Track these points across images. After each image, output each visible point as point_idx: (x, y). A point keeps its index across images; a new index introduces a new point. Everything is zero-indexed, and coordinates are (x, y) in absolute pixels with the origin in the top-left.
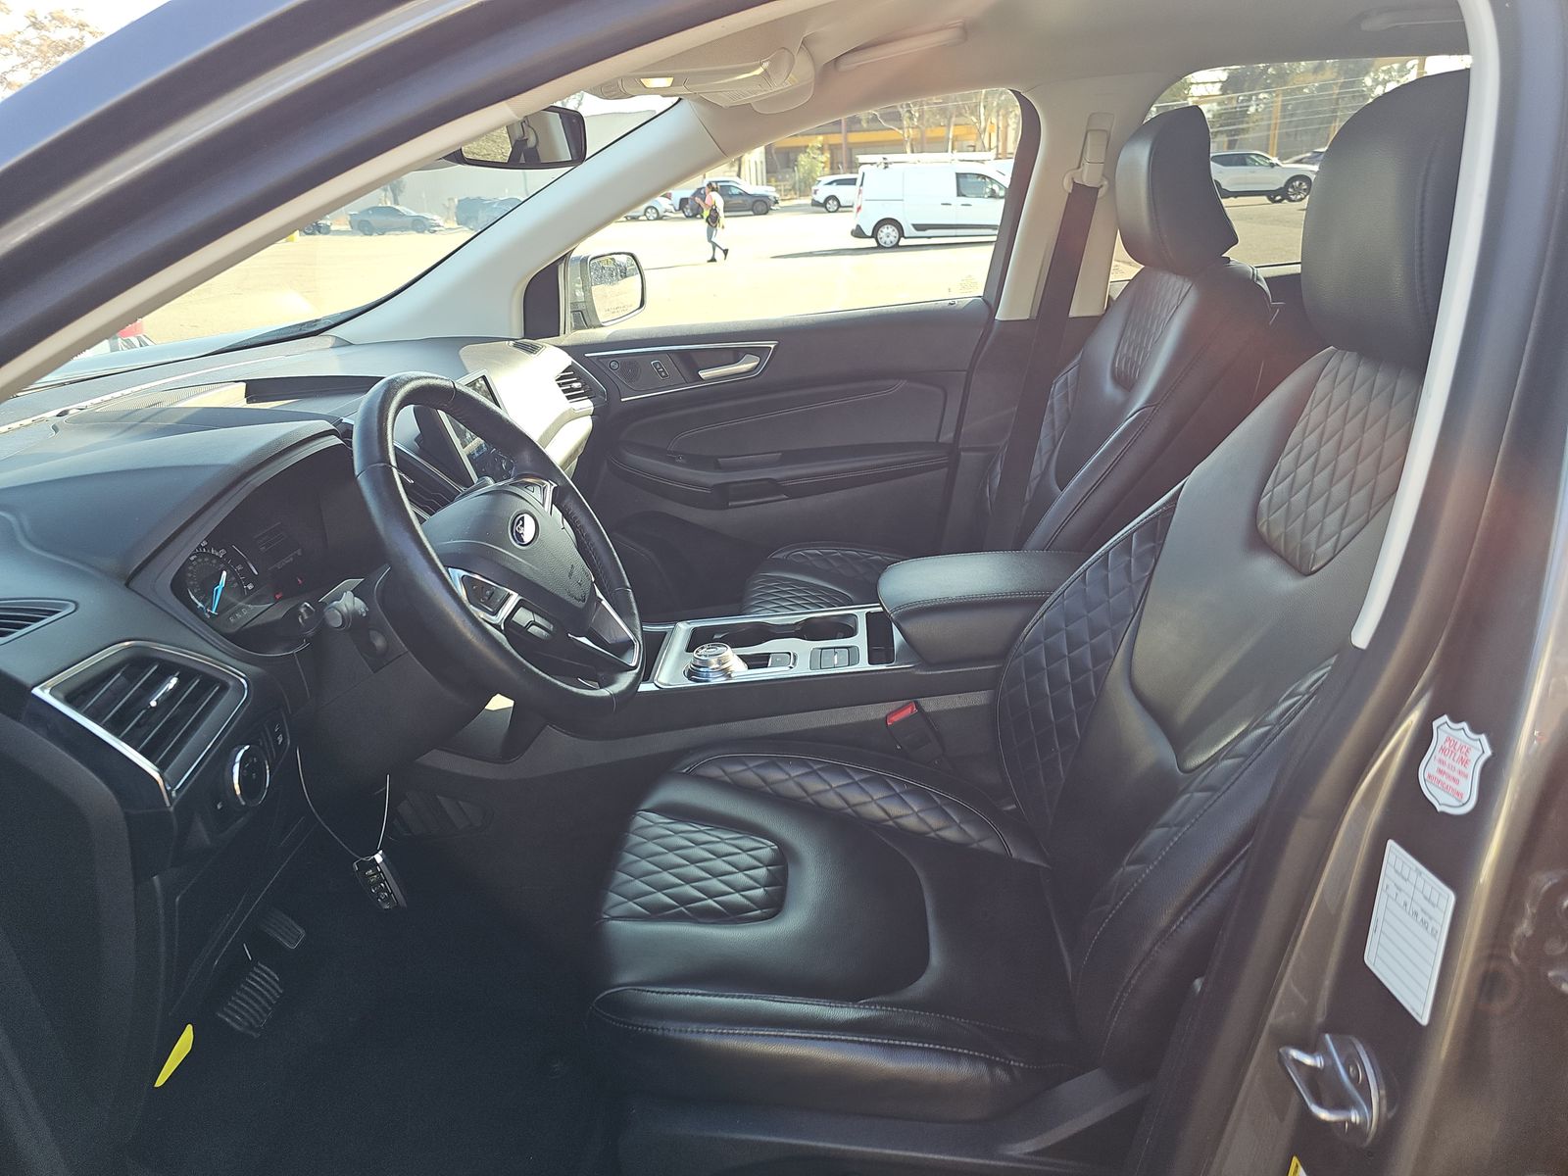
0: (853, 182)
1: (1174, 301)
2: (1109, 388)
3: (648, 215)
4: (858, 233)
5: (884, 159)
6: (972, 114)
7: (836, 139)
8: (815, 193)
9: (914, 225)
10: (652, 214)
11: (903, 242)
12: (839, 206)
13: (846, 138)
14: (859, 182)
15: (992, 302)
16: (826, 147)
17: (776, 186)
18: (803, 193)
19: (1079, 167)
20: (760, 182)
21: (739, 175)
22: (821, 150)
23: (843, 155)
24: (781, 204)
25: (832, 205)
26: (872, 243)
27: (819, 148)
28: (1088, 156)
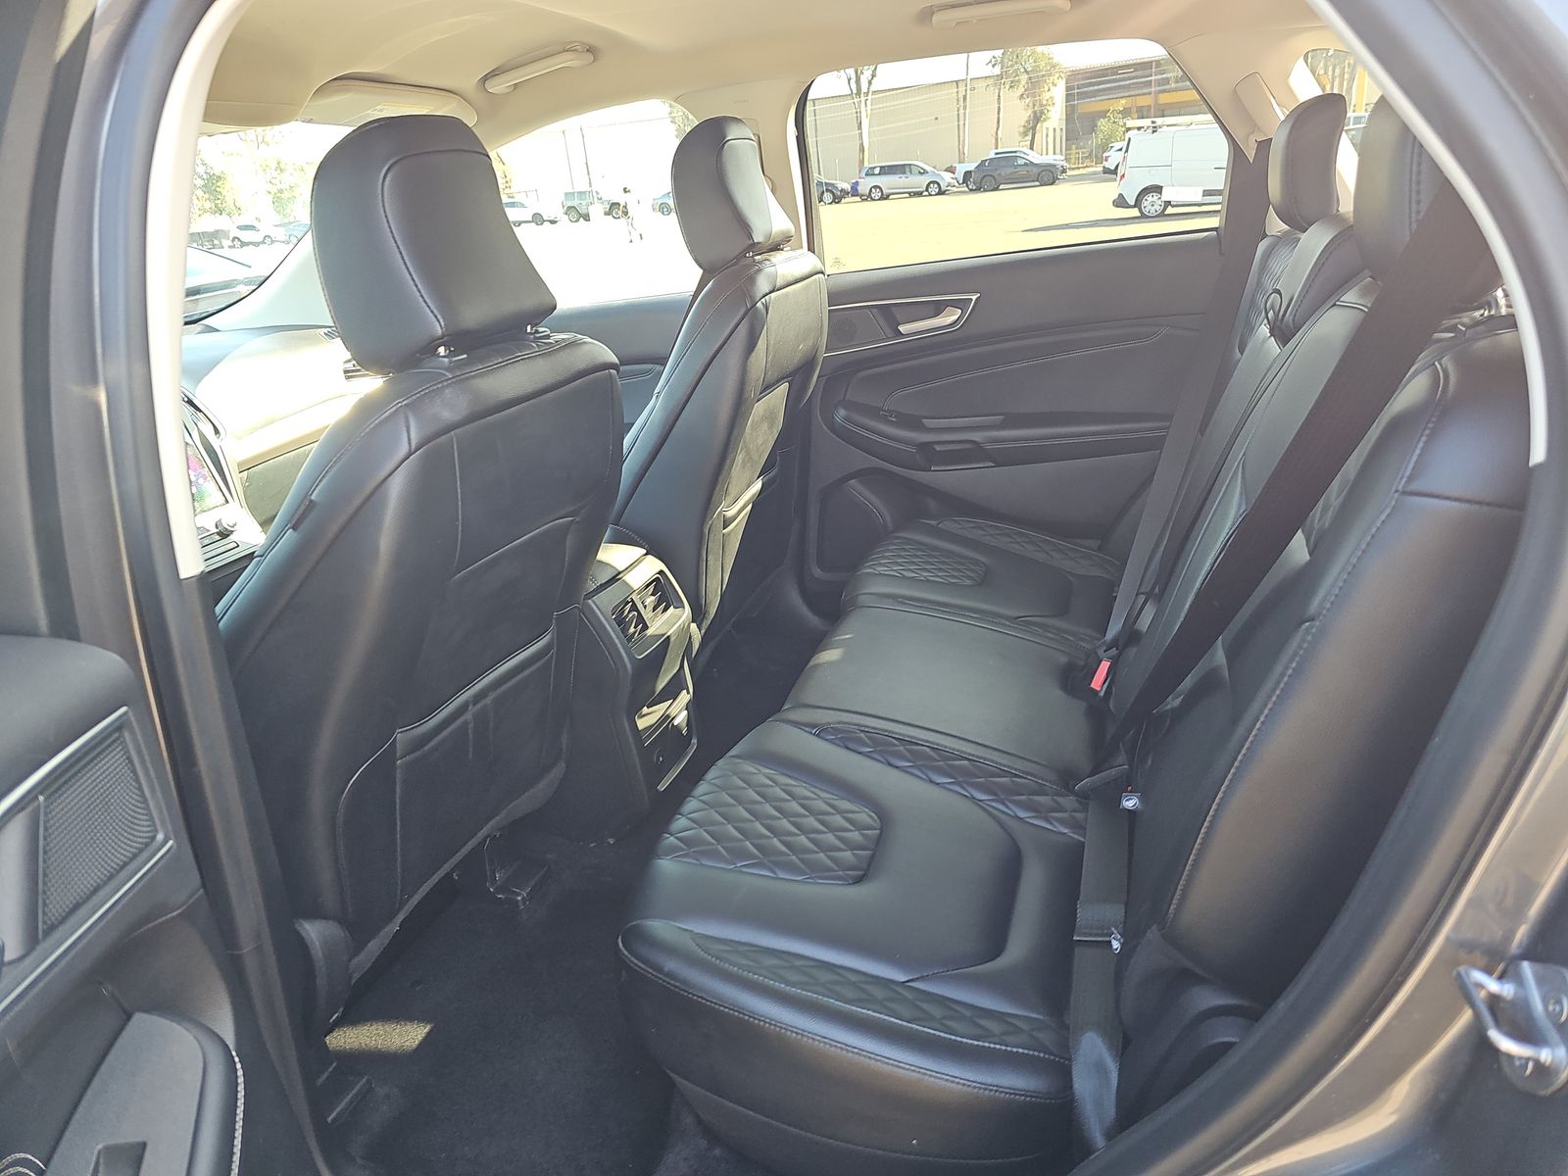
3: (930, 190)
4: (1121, 202)
5: (1153, 122)
7: (1144, 100)
8: (1106, 160)
10: (934, 189)
11: (1170, 210)
17: (1068, 155)
18: (1100, 160)
21: (1030, 145)
22: (1125, 113)
24: (1069, 173)
27: (1121, 112)
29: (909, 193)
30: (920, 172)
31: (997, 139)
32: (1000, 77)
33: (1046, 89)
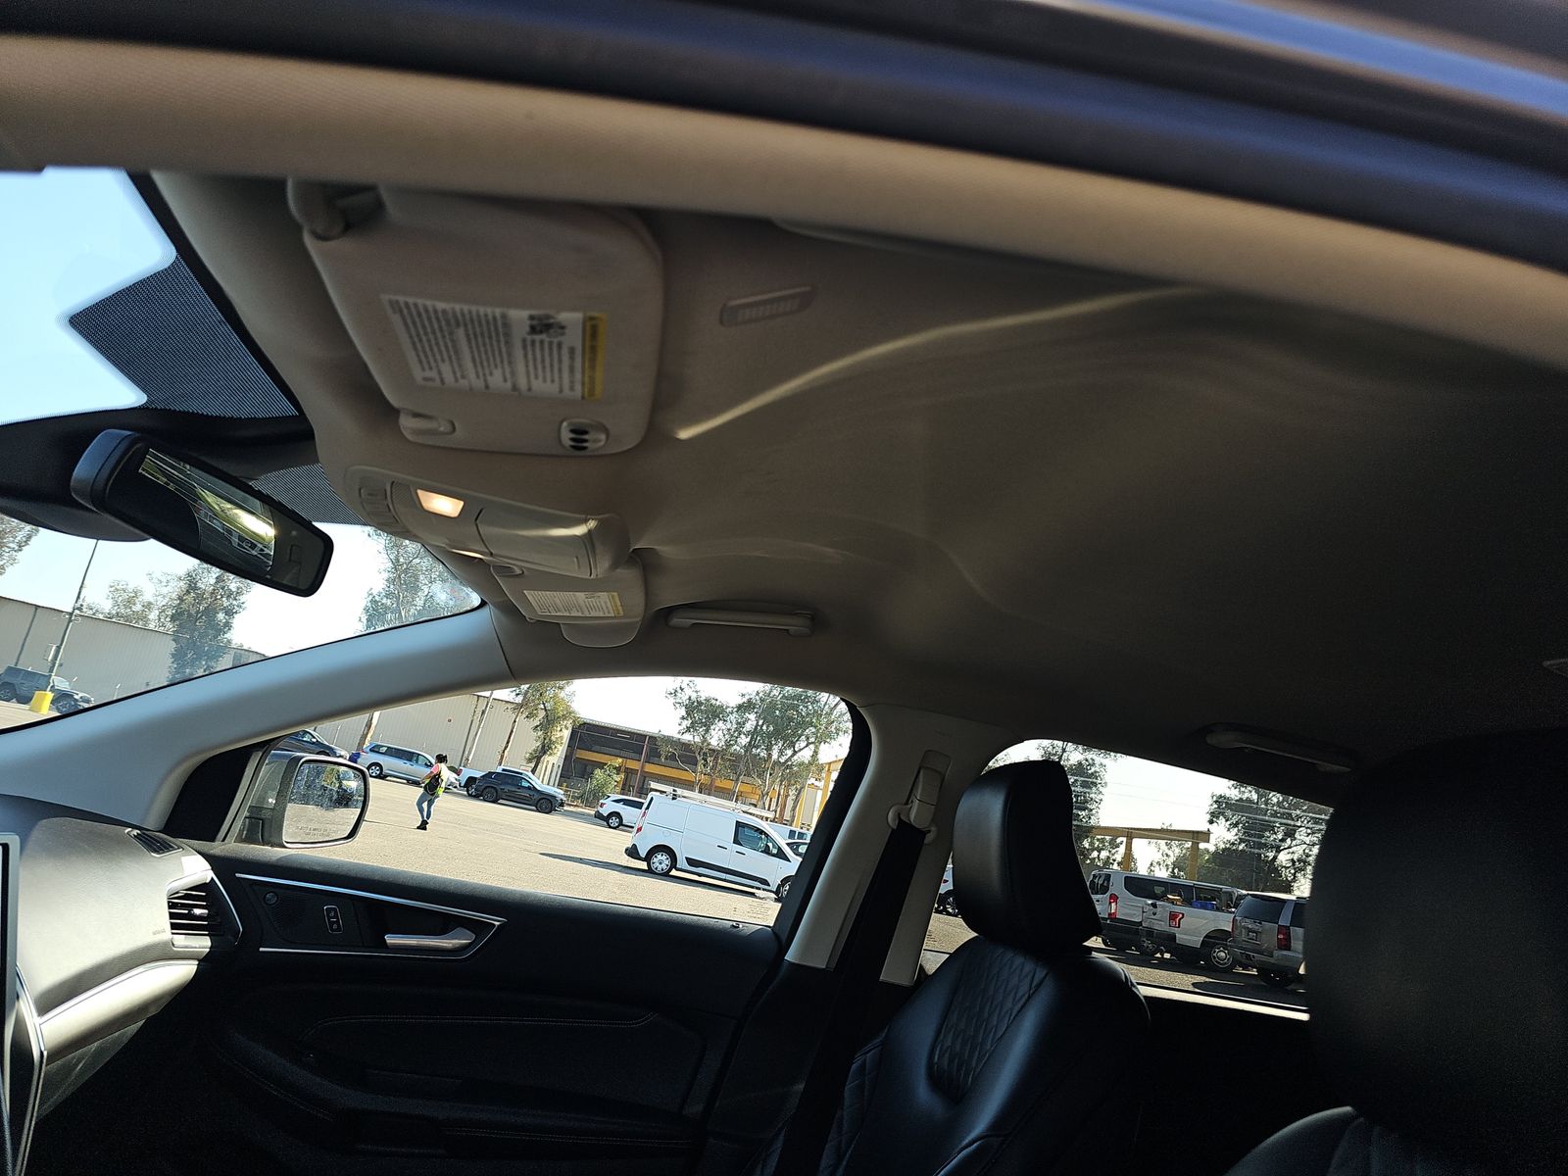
0: (639, 805)
1: (1024, 988)
2: (923, 1092)
4: (632, 852)
5: (674, 791)
6: (759, 776)
7: (633, 765)
8: (601, 806)
9: (687, 858)
11: (674, 872)
12: (621, 823)
13: (643, 767)
14: (645, 806)
15: (784, 937)
16: (623, 769)
17: (566, 791)
18: (589, 805)
19: (907, 803)
20: (551, 783)
21: (533, 771)
22: (618, 770)
23: (636, 781)
24: (566, 808)
25: (614, 821)
26: (644, 865)
27: (615, 768)
28: (919, 793)
29: (408, 780)
30: (426, 764)
31: (502, 757)
32: (521, 705)
33: (559, 729)
